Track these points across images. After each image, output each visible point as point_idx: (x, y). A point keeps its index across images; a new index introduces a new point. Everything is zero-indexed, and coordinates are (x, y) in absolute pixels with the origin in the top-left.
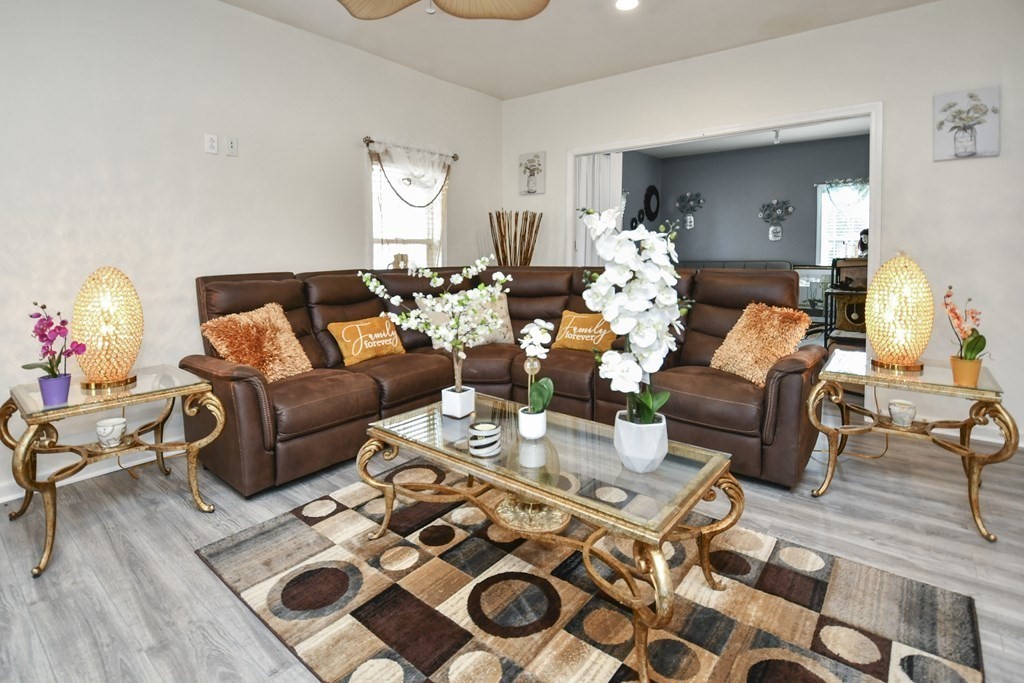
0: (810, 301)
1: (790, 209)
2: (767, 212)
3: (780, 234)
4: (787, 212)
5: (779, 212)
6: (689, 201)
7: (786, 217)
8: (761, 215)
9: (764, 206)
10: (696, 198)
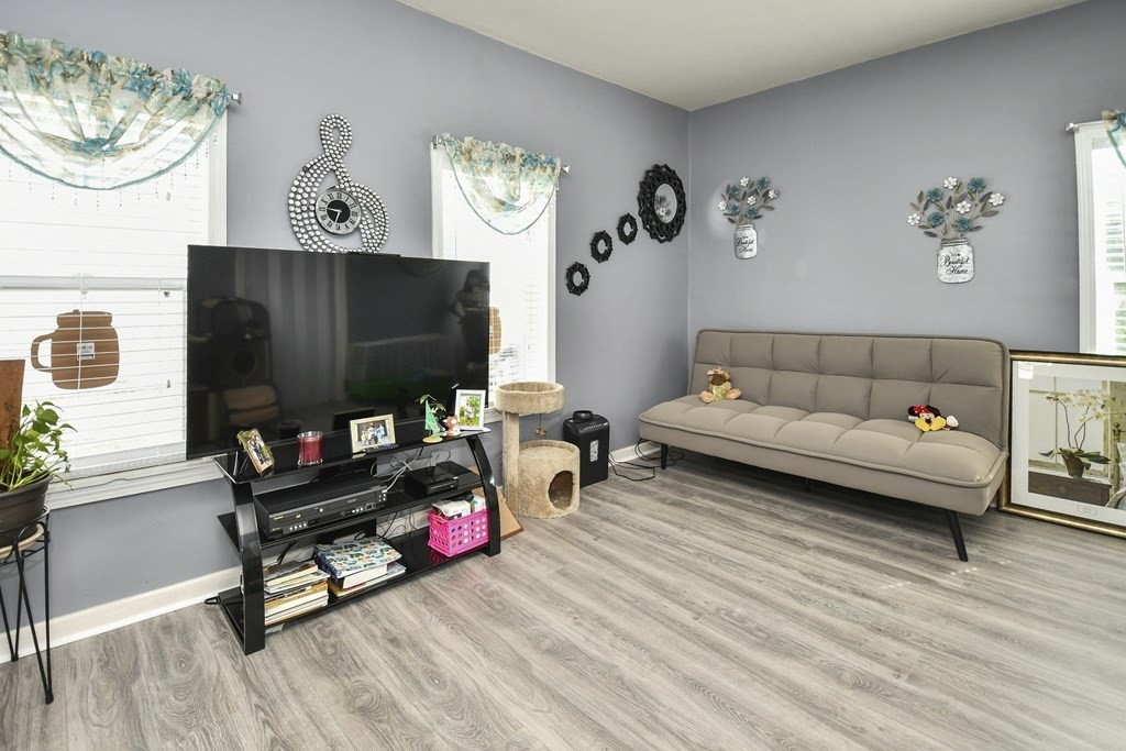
0: (1064, 453)
1: (995, 199)
2: (932, 209)
3: (969, 266)
4: (988, 211)
5: (963, 207)
6: (745, 196)
7: (981, 221)
8: (914, 218)
9: (920, 197)
10: (761, 188)
